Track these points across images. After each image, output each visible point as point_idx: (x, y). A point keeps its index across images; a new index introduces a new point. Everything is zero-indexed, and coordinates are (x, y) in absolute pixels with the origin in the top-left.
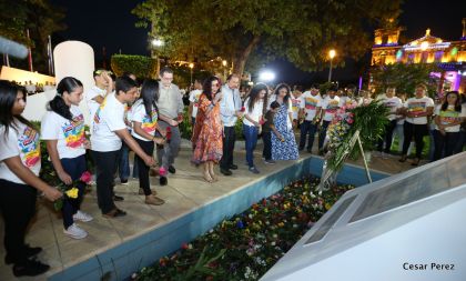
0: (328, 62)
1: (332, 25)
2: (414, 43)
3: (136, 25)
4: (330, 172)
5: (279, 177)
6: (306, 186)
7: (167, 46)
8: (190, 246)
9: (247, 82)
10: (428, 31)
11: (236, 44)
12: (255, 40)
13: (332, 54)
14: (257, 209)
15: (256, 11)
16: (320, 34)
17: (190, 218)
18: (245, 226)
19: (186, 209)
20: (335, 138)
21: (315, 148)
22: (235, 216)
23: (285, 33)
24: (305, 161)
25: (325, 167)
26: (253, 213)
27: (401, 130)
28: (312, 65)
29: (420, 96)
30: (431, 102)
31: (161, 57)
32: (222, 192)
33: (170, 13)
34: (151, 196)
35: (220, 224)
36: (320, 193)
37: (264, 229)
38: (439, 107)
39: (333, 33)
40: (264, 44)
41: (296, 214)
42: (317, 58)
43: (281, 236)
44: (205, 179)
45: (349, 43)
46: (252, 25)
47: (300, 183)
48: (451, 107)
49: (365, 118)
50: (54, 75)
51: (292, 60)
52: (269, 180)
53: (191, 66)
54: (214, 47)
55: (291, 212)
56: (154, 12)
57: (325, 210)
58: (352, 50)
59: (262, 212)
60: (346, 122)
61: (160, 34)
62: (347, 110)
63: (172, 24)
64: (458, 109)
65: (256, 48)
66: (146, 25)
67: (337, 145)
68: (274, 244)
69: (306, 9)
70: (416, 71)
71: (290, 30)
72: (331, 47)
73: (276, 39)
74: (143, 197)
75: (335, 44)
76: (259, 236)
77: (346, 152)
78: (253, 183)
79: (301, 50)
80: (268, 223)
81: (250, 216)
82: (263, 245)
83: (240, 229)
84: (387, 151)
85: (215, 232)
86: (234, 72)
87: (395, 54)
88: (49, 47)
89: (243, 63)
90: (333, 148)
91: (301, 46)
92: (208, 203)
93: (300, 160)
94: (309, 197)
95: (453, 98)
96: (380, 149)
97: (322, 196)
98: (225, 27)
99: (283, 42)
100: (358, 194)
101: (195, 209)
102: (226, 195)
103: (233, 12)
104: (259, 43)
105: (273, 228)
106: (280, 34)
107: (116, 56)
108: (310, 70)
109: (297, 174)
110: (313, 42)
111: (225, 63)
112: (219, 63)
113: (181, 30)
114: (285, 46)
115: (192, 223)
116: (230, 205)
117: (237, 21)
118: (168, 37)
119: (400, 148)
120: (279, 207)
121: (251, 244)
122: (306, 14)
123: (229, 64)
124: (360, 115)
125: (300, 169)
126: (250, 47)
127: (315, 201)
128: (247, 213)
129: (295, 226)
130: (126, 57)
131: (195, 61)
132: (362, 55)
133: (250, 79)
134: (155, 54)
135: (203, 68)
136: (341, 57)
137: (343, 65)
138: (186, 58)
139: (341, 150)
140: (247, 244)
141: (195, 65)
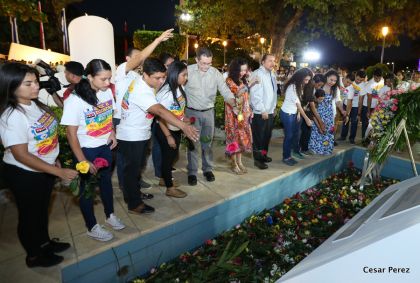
0: (381, 40)
4: (372, 165)
5: (316, 170)
6: (346, 181)
7: (196, 21)
8: (214, 242)
9: (288, 62)
11: (276, 19)
12: (297, 15)
13: (385, 31)
14: (290, 204)
16: (371, 8)
17: (215, 211)
18: (275, 222)
19: (210, 203)
20: (378, 127)
21: (358, 138)
22: (265, 211)
23: (331, 7)
24: (346, 153)
25: (366, 159)
26: (284, 208)
28: (362, 44)
31: (190, 34)
32: (251, 184)
34: (172, 189)
35: (248, 219)
36: (362, 188)
37: (296, 225)
40: (308, 19)
41: (333, 210)
42: (368, 35)
43: (314, 233)
45: (404, 19)
47: (339, 176)
49: (411, 105)
50: (68, 54)
51: (340, 38)
52: (304, 173)
53: (225, 43)
54: (249, 22)
55: (327, 208)
57: (364, 205)
58: (410, 27)
59: (294, 207)
60: (390, 110)
61: (188, 7)
62: (392, 96)
65: (298, 24)
67: (380, 135)
68: (305, 241)
72: (384, 23)
73: (320, 14)
74: (164, 189)
75: (388, 19)
76: (289, 232)
77: (391, 143)
79: (351, 26)
80: (300, 219)
81: (282, 211)
82: (293, 241)
83: (270, 225)
85: (242, 227)
86: (273, 51)
88: (63, 22)
89: (283, 41)
90: (376, 138)
91: (349, 21)
93: (340, 151)
94: (348, 191)
97: (363, 192)
99: (329, 17)
100: (399, 188)
101: (220, 202)
102: (254, 188)
104: (302, 18)
105: (305, 224)
106: (325, 8)
107: (139, 32)
108: (360, 50)
109: (337, 166)
110: (363, 18)
111: (262, 40)
112: (257, 40)
114: (332, 22)
115: (217, 218)
116: (259, 199)
118: (197, 11)
120: (314, 202)
121: (280, 241)
123: (268, 42)
124: (405, 102)
125: (341, 162)
126: (292, 22)
127: (355, 196)
128: (278, 208)
129: (330, 222)
131: (229, 37)
133: (292, 58)
134: (183, 30)
135: (238, 46)
136: (395, 34)
137: (398, 44)
138: (219, 35)
139: (384, 140)
140: (276, 241)
141: (229, 43)
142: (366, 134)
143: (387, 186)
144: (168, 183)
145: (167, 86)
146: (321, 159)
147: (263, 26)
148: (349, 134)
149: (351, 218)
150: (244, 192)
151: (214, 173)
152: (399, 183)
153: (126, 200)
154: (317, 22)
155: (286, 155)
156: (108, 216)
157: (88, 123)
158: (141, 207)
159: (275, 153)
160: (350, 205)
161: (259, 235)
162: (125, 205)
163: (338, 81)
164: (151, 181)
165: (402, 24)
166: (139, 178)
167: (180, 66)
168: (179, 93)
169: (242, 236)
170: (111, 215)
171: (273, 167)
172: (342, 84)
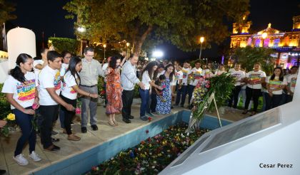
0: (200, 45)
1: (202, 20)
2: (259, 33)
3: (66, 17)
4: (195, 120)
5: (160, 123)
6: (179, 130)
7: (87, 32)
8: (97, 169)
9: (144, 58)
10: (270, 25)
11: (136, 31)
12: (149, 29)
13: (202, 40)
14: (144, 144)
15: (150, 9)
16: (193, 26)
17: (98, 149)
18: (135, 155)
19: (94, 144)
20: (198, 98)
21: (186, 104)
22: (129, 149)
23: (169, 25)
24: (179, 113)
25: (191, 117)
26: (141, 147)
27: (244, 92)
28: (188, 47)
29: (257, 70)
30: (264, 74)
31: (83, 40)
32: (120, 133)
33: (90, 9)
34: (71, 135)
35: (119, 154)
36: (188, 134)
37: (149, 157)
38: (269, 77)
39: (203, 26)
40: (155, 32)
41: (171, 148)
42: (192, 42)
43: (159, 162)
44: (110, 124)
45: (213, 33)
46: (146, 19)
47: (175, 127)
48: (277, 78)
49: (218, 84)
50: (6, 51)
51: (175, 43)
52: (153, 125)
53: (105, 46)
54: (120, 33)
55: (167, 147)
56: (79, 8)
57: (190, 145)
58: (216, 38)
59: (147, 147)
60: (205, 87)
61: (82, 23)
62: (206, 79)
63: (91, 17)
64: (281, 79)
65: (150, 34)
66: (73, 17)
67: (199, 102)
68: (153, 167)
69: (184, 9)
70: (258, 53)
71: (173, 22)
72: (201, 35)
73: (163, 29)
75: (204, 32)
76: (144, 162)
77: (206, 107)
78: (141, 127)
79: (181, 36)
80: (151, 154)
81: (139, 149)
82: (146, 168)
83: (132, 158)
84: (235, 106)
85: (115, 159)
86: (134, 51)
87: (247, 40)
88: (4, 31)
89: (141, 45)
90: (197, 104)
91: (180, 33)
92: (110, 140)
93: (175, 112)
94: (180, 136)
95: (278, 72)
96: (230, 105)
97: (189, 137)
98: (127, 20)
99: (168, 31)
100: (211, 135)
101: (101, 144)
102: (122, 135)
103: (134, 10)
104: (152, 31)
105: (154, 157)
106: (166, 26)
107: (52, 38)
108: (187, 51)
109: (173, 121)
110: (189, 32)
111: (128, 44)
112: (124, 44)
113: (97, 21)
114: (170, 34)
115: (99, 153)
116: (126, 141)
117: (136, 16)
118: (88, 26)
119: (243, 105)
120: (159, 143)
121: (138, 167)
122: (184, 12)
123: (131, 45)
124: (214, 83)
125: (175, 118)
126: (146, 34)
127: (184, 139)
128: (137, 147)
129: (169, 156)
130: (58, 38)
131: (108, 42)
132: (222, 41)
133: (146, 55)
134: (79, 37)
135: (113, 47)
136: (208, 42)
137: (210, 47)
138: (101, 41)
139: (201, 105)
140: (135, 167)
141: (108, 46)
142: (191, 102)
143: (203, 133)
144: (69, 132)
145: (69, 72)
146: (164, 117)
147: (129, 36)
148: (181, 101)
149: (181, 153)
150: (116, 137)
151: (98, 125)
152: (210, 132)
153: (42, 143)
154: (161, 34)
155: (142, 114)
156: (31, 153)
157: (18, 92)
158: (51, 147)
159: (135, 113)
160: (181, 145)
161: (125, 164)
162: (42, 146)
163: (174, 70)
164: (58, 131)
165: (212, 36)
166: (51, 129)
167: (77, 60)
168: (76, 77)
169: (115, 165)
170: (33, 152)
171: (134, 122)
172: (176, 71)
